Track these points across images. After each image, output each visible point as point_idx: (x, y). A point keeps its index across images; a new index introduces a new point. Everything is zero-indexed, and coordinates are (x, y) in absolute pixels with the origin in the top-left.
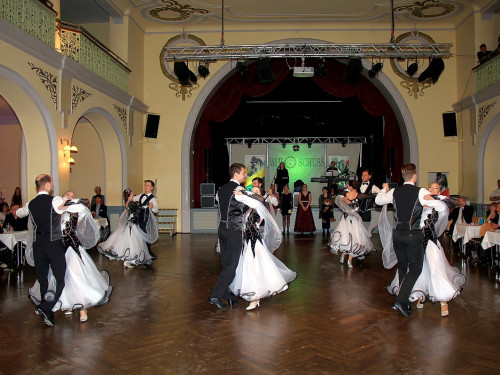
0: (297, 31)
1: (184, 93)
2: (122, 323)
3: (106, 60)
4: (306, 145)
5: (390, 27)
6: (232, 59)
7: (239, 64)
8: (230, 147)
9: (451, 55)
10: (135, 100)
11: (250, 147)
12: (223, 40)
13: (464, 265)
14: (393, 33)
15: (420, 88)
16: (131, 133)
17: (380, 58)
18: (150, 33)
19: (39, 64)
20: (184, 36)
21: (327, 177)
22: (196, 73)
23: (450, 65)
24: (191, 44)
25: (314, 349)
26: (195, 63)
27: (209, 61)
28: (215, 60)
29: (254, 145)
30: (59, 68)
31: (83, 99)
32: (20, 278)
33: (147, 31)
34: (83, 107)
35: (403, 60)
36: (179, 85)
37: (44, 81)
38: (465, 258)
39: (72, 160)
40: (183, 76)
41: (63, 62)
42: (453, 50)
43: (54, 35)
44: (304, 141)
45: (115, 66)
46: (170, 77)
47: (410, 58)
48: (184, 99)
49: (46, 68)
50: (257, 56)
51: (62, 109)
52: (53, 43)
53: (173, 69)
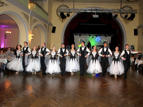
0: (94, 5)
1: (63, 21)
3: (42, 11)
5: (120, 4)
6: (76, 12)
7: (78, 14)
8: (75, 36)
9: (137, 13)
10: (49, 22)
11: (80, 36)
12: (74, 7)
13: (138, 71)
14: (121, 6)
15: (128, 22)
16: (48, 32)
17: (117, 13)
18: (54, 5)
19: (24, 12)
20: (63, 5)
21: (101, 45)
22: (66, 16)
23: (137, 16)
24: (65, 8)
26: (66, 13)
27: (70, 12)
28: (71, 12)
30: (29, 13)
31: (35, 22)
33: (53, 4)
34: (35, 24)
35: (124, 14)
36: (62, 19)
37: (25, 17)
38: (138, 69)
39: (32, 38)
40: (63, 16)
41: (31, 12)
42: (138, 11)
43: (28, 4)
44: (95, 35)
45: (44, 13)
46: (59, 16)
47: (126, 13)
48: (63, 22)
49: (26, 13)
50: (83, 11)
51: (30, 25)
52: (28, 7)
53: (60, 14)
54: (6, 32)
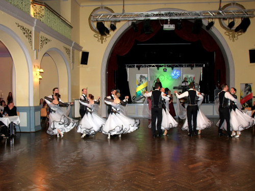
0: (165, 4)
1: (102, 39)
2: (69, 166)
3: (58, 21)
4: (171, 68)
6: (129, 21)
7: (133, 24)
8: (128, 70)
10: (75, 43)
11: (139, 69)
12: (124, 10)
14: (220, 4)
15: (236, 35)
16: (73, 62)
17: (213, 19)
18: (83, 6)
20: (102, 7)
21: (182, 86)
22: (109, 28)
24: (106, 12)
25: (174, 181)
26: (108, 22)
27: (116, 22)
28: (119, 21)
29: (141, 68)
30: (33, 26)
31: (46, 43)
32: (12, 142)
33: (81, 5)
34: (46, 48)
35: (226, 19)
36: (100, 35)
37: (24, 33)
39: (41, 77)
40: (102, 30)
41: (35, 23)
43: (30, 7)
44: (169, 66)
45: (64, 25)
46: (94, 31)
47: (230, 18)
48: (102, 43)
49: (26, 26)
50: (142, 18)
51: (35, 49)
52: (29, 12)
53: (96, 26)
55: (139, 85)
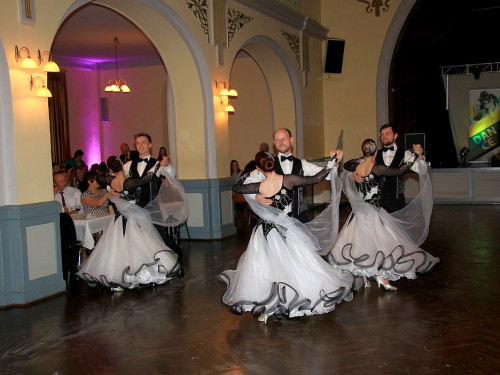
1: (377, 5)
8: (447, 79)
10: (310, 21)
11: (477, 77)
16: (307, 68)
29: (483, 75)
31: (241, 25)
34: (240, 38)
37: (190, 6)
39: (231, 109)
48: (378, 14)
51: (216, 42)
54: (108, 89)
55: (478, 118)
